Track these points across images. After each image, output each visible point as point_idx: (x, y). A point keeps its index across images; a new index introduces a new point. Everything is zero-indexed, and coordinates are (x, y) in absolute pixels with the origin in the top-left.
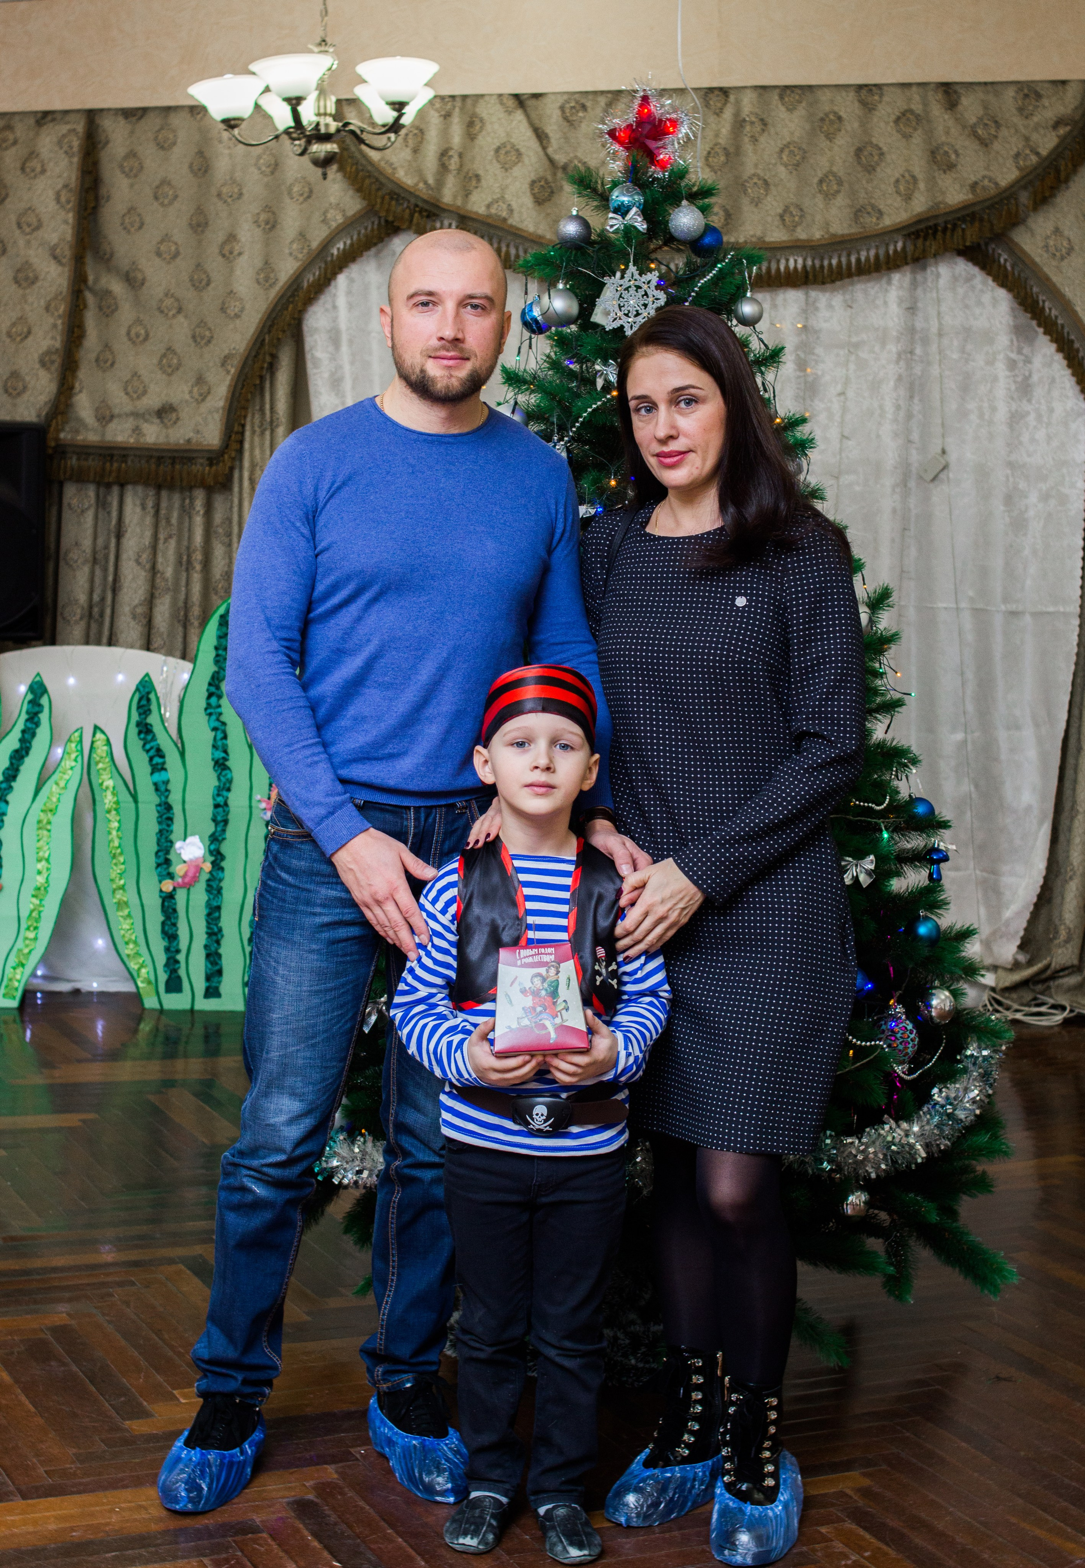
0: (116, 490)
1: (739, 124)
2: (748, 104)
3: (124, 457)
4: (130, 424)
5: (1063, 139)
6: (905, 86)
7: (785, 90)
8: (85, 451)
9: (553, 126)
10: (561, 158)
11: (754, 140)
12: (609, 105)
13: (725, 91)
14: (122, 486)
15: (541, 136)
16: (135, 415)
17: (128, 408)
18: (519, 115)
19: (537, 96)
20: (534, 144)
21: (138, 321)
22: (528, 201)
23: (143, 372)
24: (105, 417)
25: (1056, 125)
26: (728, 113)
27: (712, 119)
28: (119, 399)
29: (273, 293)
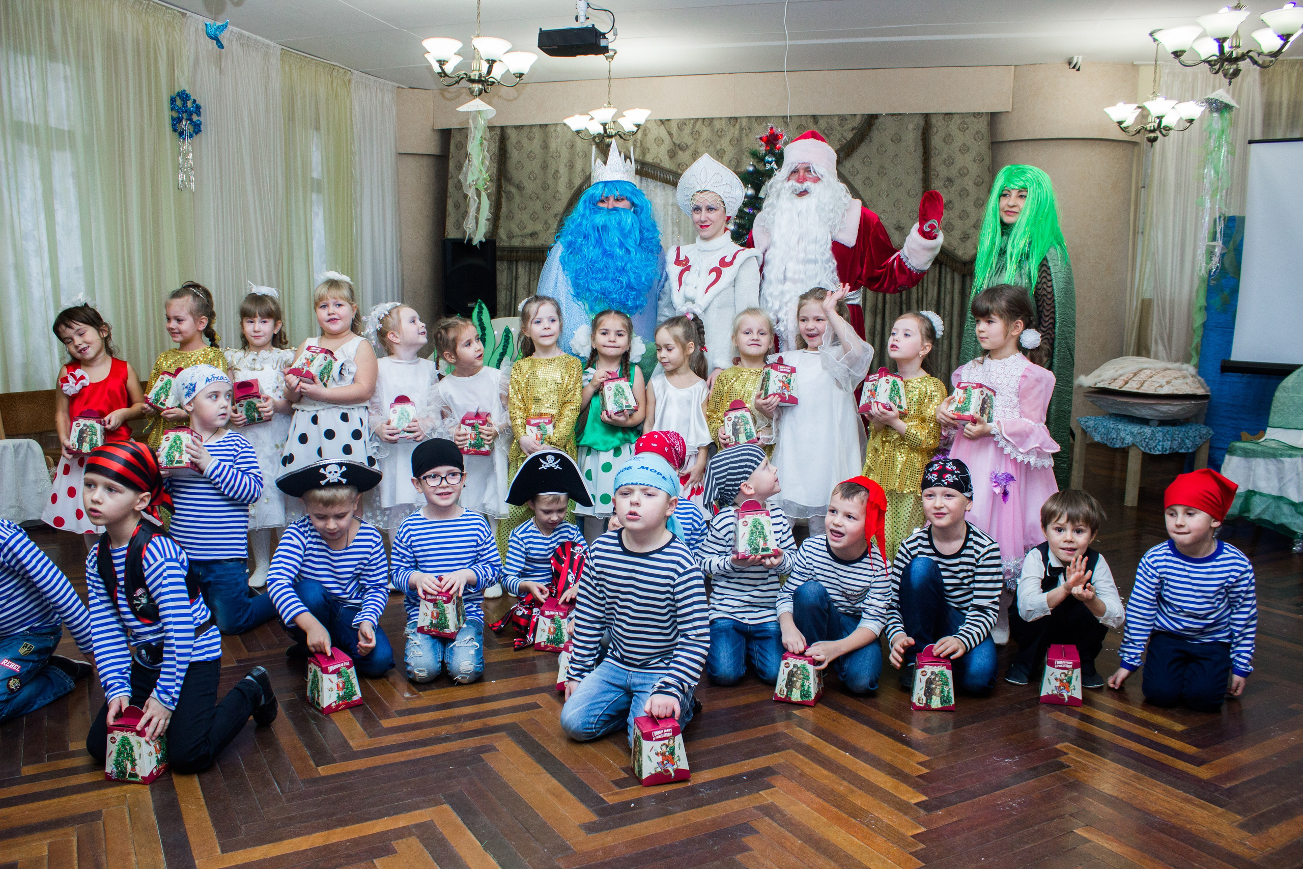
0: (514, 263)
1: (741, 129)
2: (744, 123)
3: (517, 252)
4: (520, 239)
5: (855, 135)
6: (800, 116)
7: (757, 118)
8: (503, 249)
9: (674, 131)
10: (677, 142)
11: (747, 135)
12: (695, 123)
13: (736, 118)
14: (517, 261)
15: (670, 134)
16: (522, 236)
17: (520, 233)
18: (662, 127)
19: (668, 120)
20: (668, 137)
21: (522, 202)
22: (667, 157)
23: (525, 221)
24: (511, 236)
25: (852, 130)
26: (737, 126)
27: (731, 128)
28: (516, 230)
29: (573, 191)
